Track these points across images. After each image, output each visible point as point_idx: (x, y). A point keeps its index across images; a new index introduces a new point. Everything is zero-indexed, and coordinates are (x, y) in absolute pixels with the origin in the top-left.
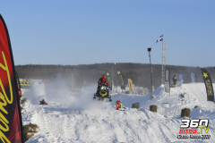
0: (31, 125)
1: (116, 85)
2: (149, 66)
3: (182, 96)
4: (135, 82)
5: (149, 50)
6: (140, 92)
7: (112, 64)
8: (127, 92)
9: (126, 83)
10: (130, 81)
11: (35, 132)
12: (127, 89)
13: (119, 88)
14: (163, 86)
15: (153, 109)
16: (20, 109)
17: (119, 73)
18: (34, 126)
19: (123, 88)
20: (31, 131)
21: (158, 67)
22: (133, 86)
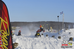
0: (16, 43)
1: (46, 29)
2: (58, 22)
3: (70, 33)
4: (53, 28)
5: (58, 17)
6: (55, 32)
7: (45, 22)
8: (50, 32)
9: (50, 28)
10: (51, 28)
11: (17, 46)
12: (50, 30)
13: (47, 30)
14: (63, 29)
15: (59, 38)
16: (12, 37)
17: (47, 25)
18: (17, 44)
19: (49, 30)
20: (16, 45)
21: (61, 23)
22: (52, 29)
